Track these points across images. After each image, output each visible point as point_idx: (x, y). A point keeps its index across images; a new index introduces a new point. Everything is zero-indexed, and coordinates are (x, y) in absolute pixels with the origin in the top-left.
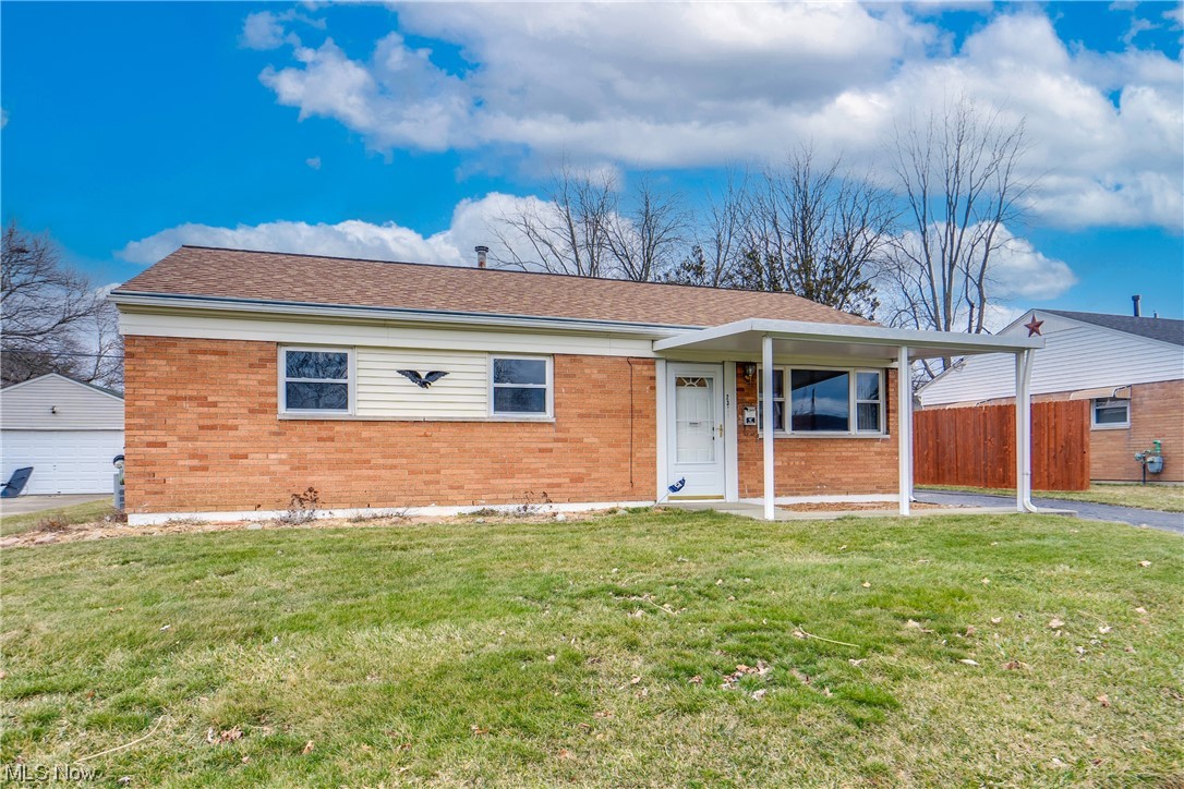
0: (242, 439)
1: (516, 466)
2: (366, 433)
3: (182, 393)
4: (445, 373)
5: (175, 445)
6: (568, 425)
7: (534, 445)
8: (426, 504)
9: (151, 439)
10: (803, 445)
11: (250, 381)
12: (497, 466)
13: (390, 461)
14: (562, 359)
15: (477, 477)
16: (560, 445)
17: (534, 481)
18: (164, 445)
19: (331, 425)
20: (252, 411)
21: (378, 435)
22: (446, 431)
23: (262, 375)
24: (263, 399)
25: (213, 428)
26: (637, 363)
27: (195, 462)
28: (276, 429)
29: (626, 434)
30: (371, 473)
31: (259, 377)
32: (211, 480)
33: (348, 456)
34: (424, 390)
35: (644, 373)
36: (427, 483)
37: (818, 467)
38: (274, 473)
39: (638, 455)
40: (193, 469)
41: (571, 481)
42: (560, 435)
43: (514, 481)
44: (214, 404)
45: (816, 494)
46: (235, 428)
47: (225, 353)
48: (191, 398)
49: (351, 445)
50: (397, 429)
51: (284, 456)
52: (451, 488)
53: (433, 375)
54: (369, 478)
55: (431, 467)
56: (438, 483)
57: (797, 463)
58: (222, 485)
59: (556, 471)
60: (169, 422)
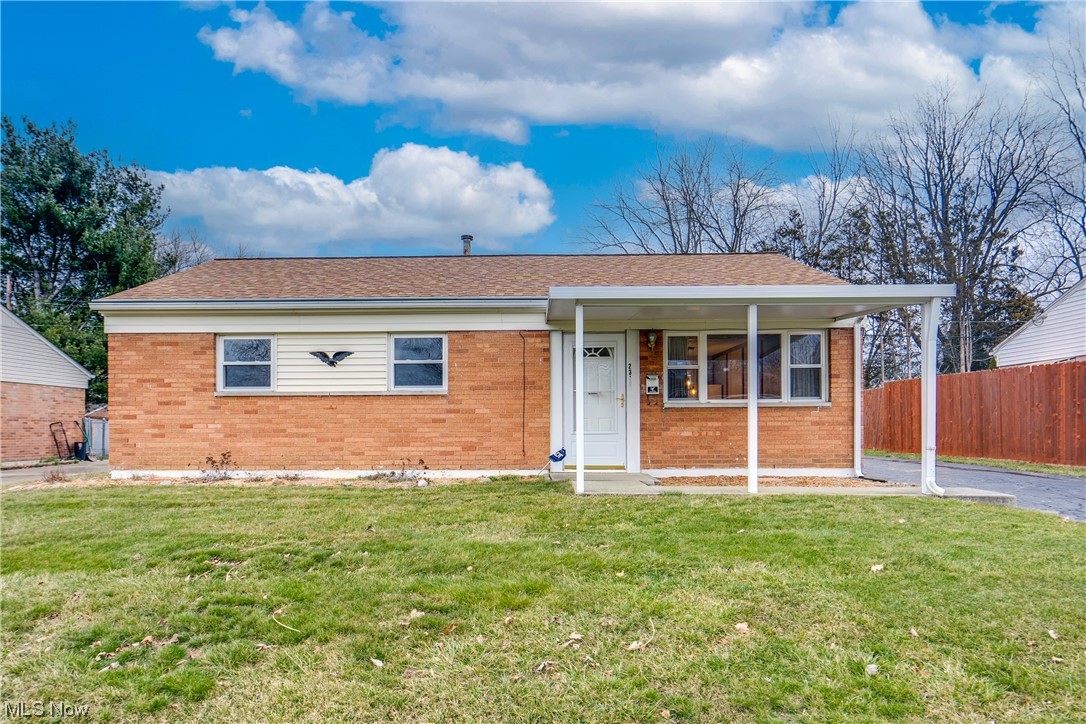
0: (189, 413)
1: (412, 435)
2: (283, 406)
3: (147, 377)
4: (351, 353)
5: (142, 417)
6: (460, 398)
7: (427, 416)
8: (331, 468)
9: (126, 413)
10: (719, 415)
11: (194, 365)
12: (393, 435)
13: (302, 431)
14: (455, 336)
15: (377, 444)
16: (452, 415)
17: (428, 449)
18: (134, 417)
19: (255, 400)
20: (196, 390)
21: (292, 408)
22: (349, 404)
23: (204, 360)
24: (203, 380)
25: (168, 403)
26: (529, 336)
27: (156, 431)
28: (213, 404)
29: (518, 405)
30: (286, 440)
31: (201, 362)
32: (167, 445)
33: (268, 426)
34: (332, 369)
35: (537, 345)
36: (333, 450)
37: (736, 438)
38: (212, 440)
39: (530, 425)
40: (154, 436)
41: (464, 449)
42: (452, 406)
43: (410, 449)
44: (169, 385)
45: (734, 466)
46: (183, 403)
47: (176, 344)
48: (153, 381)
49: (270, 417)
50: (308, 403)
51: (219, 426)
52: (353, 454)
53: (340, 355)
54: (285, 445)
55: (336, 436)
56: (342, 449)
57: (711, 433)
58: (175, 449)
59: (448, 440)
60: (139, 399)
